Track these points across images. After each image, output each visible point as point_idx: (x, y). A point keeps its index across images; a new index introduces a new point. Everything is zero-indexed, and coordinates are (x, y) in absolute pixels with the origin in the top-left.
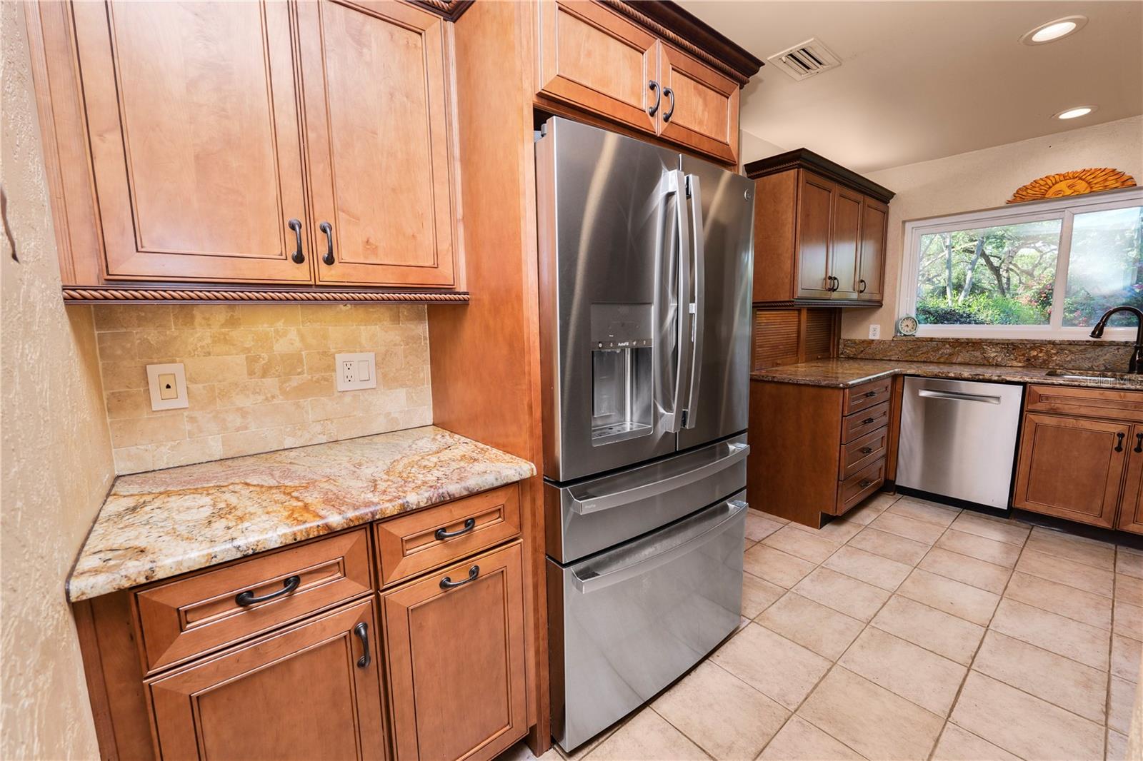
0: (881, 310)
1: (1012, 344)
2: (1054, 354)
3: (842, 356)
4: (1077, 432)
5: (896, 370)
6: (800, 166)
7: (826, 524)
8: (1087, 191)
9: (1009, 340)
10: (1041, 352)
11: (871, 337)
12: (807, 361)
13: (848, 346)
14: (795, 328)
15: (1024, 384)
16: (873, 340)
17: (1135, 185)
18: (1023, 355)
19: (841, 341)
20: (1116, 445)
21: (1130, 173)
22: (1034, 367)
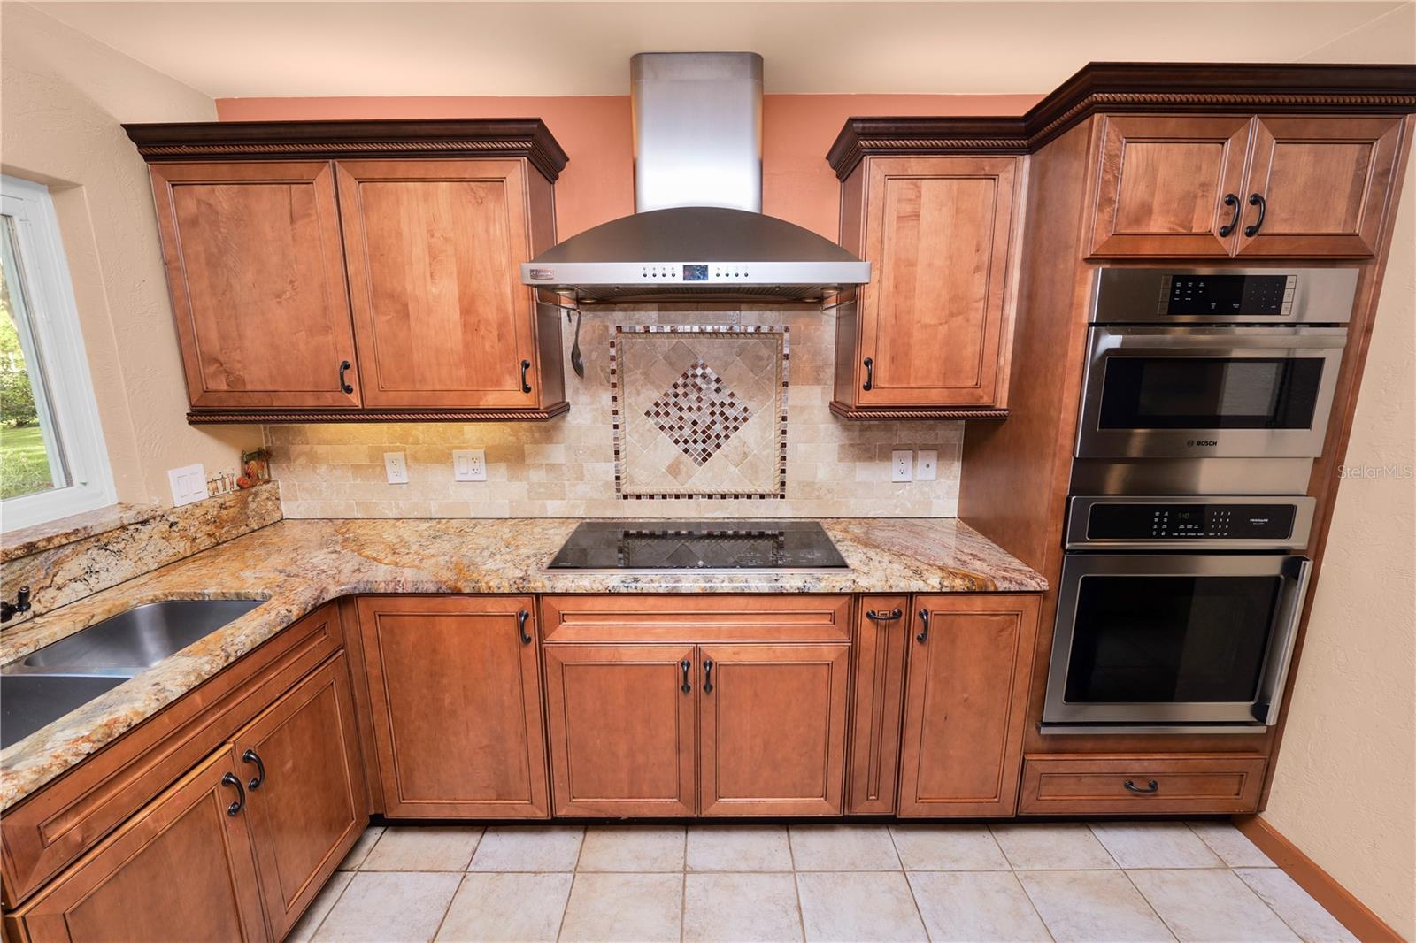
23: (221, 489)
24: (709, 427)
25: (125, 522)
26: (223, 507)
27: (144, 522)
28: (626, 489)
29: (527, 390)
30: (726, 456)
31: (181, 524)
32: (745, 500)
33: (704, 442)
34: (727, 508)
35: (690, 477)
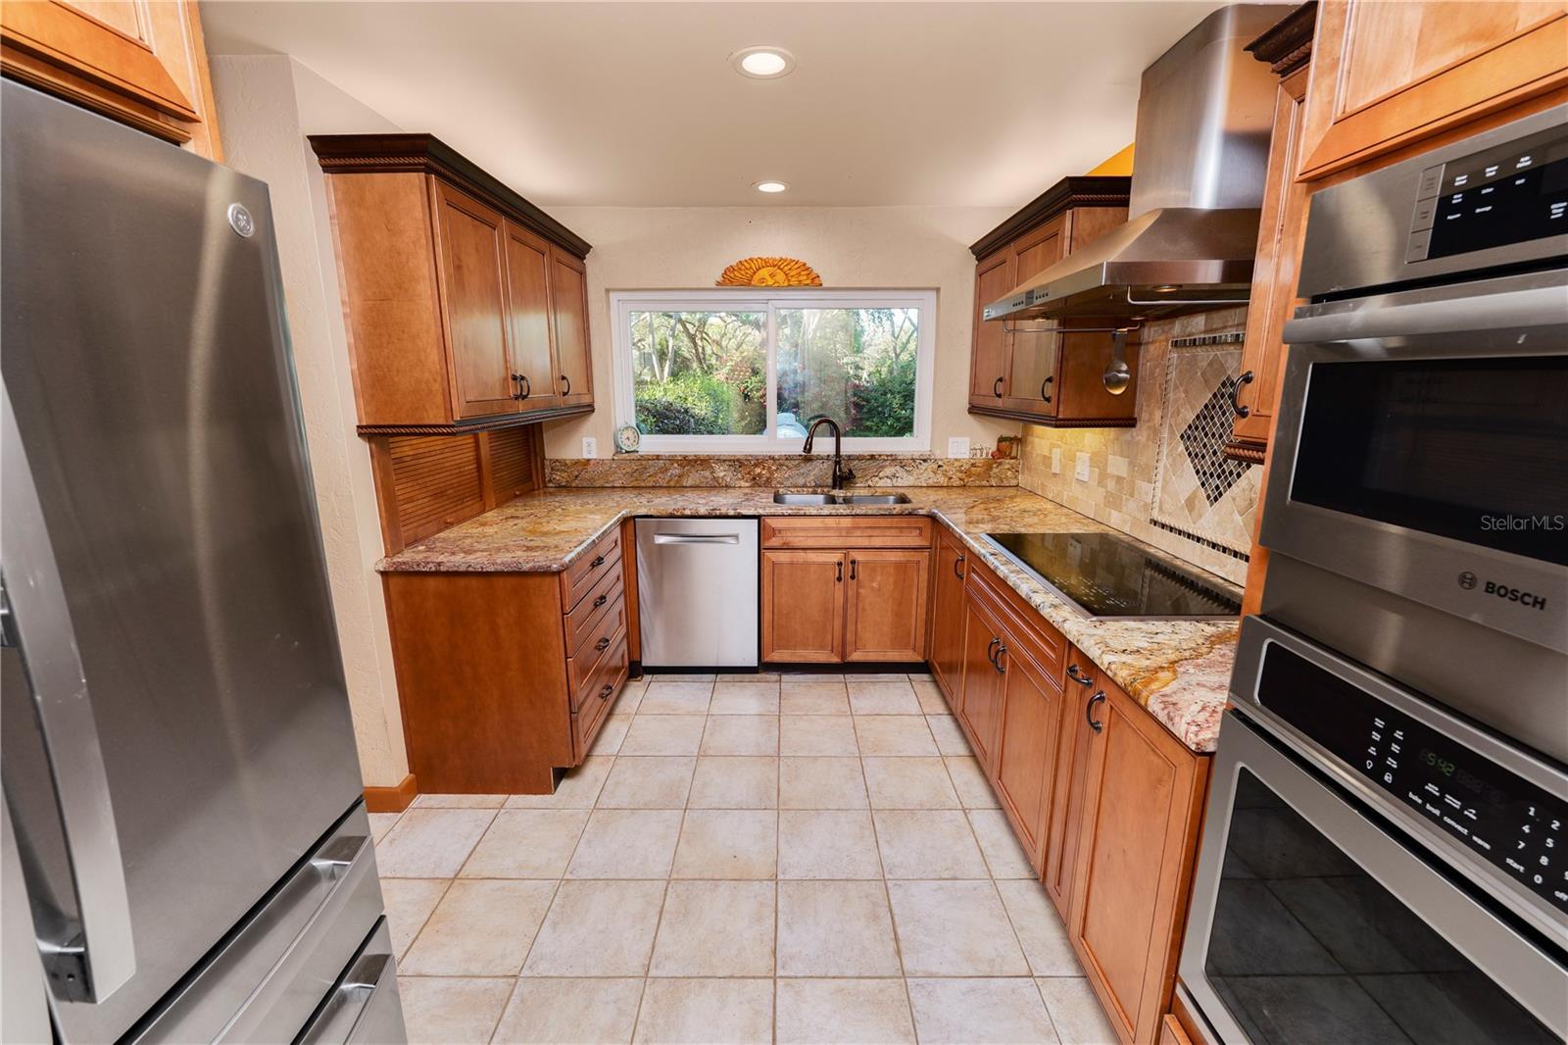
0: (594, 414)
1: (738, 460)
2: (776, 471)
3: (551, 485)
4: (806, 565)
5: (624, 512)
6: (428, 170)
7: (561, 780)
8: (786, 284)
10: (764, 469)
11: (586, 456)
12: (499, 505)
13: (558, 470)
14: (470, 455)
15: (758, 517)
16: (589, 460)
17: (821, 285)
18: (749, 473)
19: (547, 463)
20: (837, 575)
21: (817, 270)
22: (760, 486)
23: (979, 456)
24: (1225, 460)
25: (914, 457)
26: (973, 465)
27: (925, 461)
28: (1156, 516)
29: (1048, 400)
30: (1234, 500)
31: (945, 467)
33: (1219, 477)
35: (1201, 517)
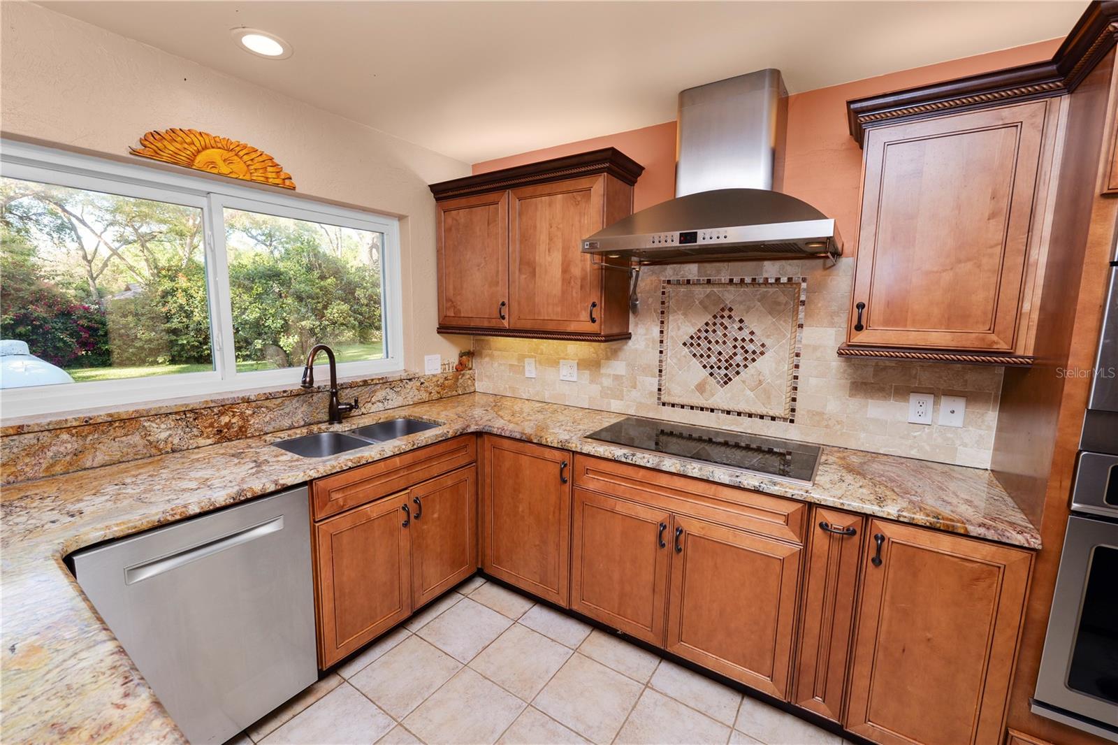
1: (191, 411)
2: (251, 415)
9: (187, 405)
10: (234, 416)
15: (306, 484)
17: (294, 188)
18: (211, 425)
20: (403, 521)
21: (287, 170)
22: (230, 440)
23: (447, 369)
24: (731, 358)
25: (402, 378)
26: (446, 379)
27: (410, 380)
28: (665, 398)
29: (593, 321)
30: (744, 382)
31: (426, 384)
32: (758, 420)
33: (726, 368)
34: (741, 424)
35: (713, 395)
